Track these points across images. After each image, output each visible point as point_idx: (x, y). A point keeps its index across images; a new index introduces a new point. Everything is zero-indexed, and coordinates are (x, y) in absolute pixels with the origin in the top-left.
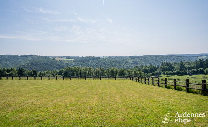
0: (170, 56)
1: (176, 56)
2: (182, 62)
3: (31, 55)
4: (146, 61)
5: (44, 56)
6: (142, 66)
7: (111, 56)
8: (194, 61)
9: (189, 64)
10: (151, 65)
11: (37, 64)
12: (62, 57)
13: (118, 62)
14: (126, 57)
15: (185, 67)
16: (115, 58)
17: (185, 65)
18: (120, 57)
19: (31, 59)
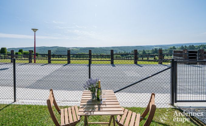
0: (136, 47)
1: (140, 46)
2: (144, 50)
3: (56, 47)
4: (122, 50)
5: (63, 47)
6: (120, 52)
7: (101, 47)
8: (151, 49)
9: (148, 51)
10: (125, 52)
11: (60, 51)
12: (73, 48)
13: (105, 50)
14: (109, 47)
15: (146, 53)
16: (103, 48)
17: (146, 52)
18: (106, 47)
19: (56, 49)
